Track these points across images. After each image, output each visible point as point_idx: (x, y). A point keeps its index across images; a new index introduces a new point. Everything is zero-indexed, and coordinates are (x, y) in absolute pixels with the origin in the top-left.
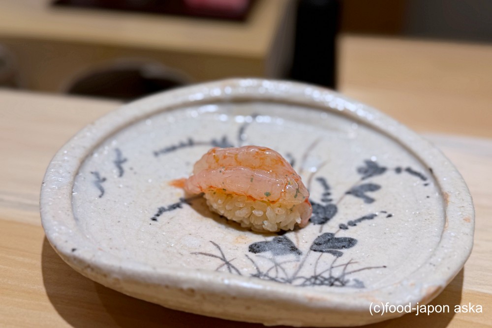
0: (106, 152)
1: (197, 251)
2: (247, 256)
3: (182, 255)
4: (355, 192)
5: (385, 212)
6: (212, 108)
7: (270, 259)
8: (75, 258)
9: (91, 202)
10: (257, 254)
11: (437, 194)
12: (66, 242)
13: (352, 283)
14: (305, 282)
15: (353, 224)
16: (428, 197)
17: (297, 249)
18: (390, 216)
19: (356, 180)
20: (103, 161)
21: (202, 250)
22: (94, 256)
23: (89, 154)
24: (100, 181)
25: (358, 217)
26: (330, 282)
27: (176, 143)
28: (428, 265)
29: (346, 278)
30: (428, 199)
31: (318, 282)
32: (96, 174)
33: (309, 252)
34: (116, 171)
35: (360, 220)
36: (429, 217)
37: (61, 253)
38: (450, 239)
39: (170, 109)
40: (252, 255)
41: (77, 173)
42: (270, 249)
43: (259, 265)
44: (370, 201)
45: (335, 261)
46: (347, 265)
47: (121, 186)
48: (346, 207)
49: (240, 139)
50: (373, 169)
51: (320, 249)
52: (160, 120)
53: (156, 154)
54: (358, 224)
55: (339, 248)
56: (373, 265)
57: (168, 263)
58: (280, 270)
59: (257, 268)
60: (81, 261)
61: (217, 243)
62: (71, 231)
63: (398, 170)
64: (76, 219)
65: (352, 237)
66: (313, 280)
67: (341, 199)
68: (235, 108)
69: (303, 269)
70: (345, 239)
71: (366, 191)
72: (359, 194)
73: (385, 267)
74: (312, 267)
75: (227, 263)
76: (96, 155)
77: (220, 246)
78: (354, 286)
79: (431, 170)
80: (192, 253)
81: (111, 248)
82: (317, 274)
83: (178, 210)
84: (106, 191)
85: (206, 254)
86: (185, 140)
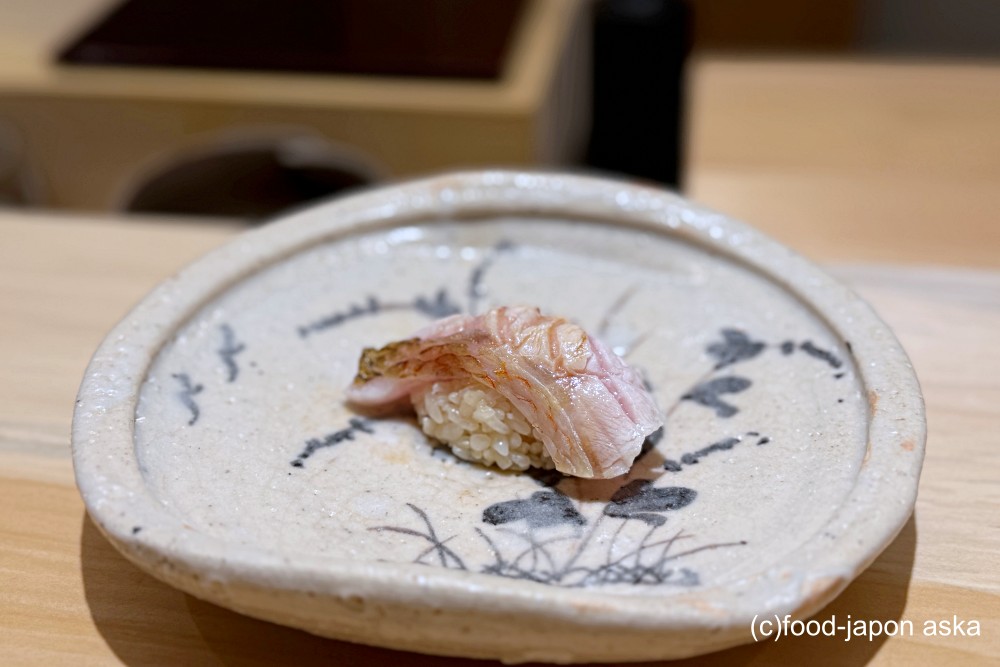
0: (201, 334)
1: (381, 524)
2: (478, 530)
3: (350, 532)
4: (698, 395)
5: (756, 434)
6: (412, 234)
7: (523, 536)
8: (140, 546)
9: (172, 435)
10: (499, 526)
11: (858, 396)
12: (123, 514)
13: (677, 576)
14: (587, 577)
15: (691, 460)
16: (840, 401)
17: (577, 514)
18: (764, 441)
19: (702, 369)
20: (197, 352)
21: (392, 522)
22: (174, 540)
23: (169, 339)
24: (190, 391)
25: (703, 445)
26: (635, 576)
27: (343, 308)
28: (821, 537)
29: (668, 566)
30: (840, 405)
31: (612, 576)
32: (184, 378)
33: (601, 519)
34: (222, 370)
35: (706, 452)
36: (838, 441)
37: (114, 538)
38: (871, 486)
39: (331, 239)
40: (488, 529)
41: (145, 379)
42: (525, 516)
43: (500, 547)
44: (729, 411)
45: (650, 534)
46: (671, 542)
47: (233, 400)
48: (681, 427)
49: (474, 294)
50: (738, 346)
51: (622, 512)
52: (312, 259)
53: (303, 332)
54: (701, 459)
55: (660, 508)
56: (722, 541)
57: (322, 550)
58: (541, 556)
59: (497, 554)
60: (149, 552)
61: (421, 507)
62: (131, 494)
63: (787, 348)
64: (143, 470)
65: (688, 487)
66: (602, 573)
68: (462, 231)
69: (586, 553)
70: (673, 491)
71: (722, 392)
72: (708, 398)
73: (744, 543)
74: (604, 548)
75: (440, 546)
76: (182, 340)
77: (426, 512)
78: (681, 583)
79: (848, 346)
80: (370, 529)
81: (211, 525)
82: (613, 560)
83: (345, 443)
84: (203, 411)
85: (397, 530)
86: (362, 302)
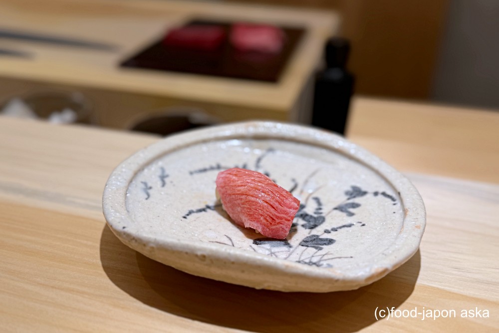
0: (153, 169)
1: (214, 240)
2: (251, 246)
4: (340, 208)
5: (361, 223)
6: (236, 142)
7: (268, 249)
8: (125, 233)
9: (139, 202)
10: (259, 246)
11: (401, 211)
12: (119, 222)
13: (325, 266)
15: (335, 230)
16: (394, 213)
17: (289, 244)
18: (363, 225)
19: (343, 200)
20: (151, 175)
21: (217, 240)
22: (138, 231)
23: (141, 169)
24: (147, 188)
25: (340, 225)
26: (310, 264)
27: (207, 166)
28: (381, 255)
29: (321, 263)
32: (145, 184)
33: (298, 246)
34: (160, 183)
35: (341, 227)
36: (392, 226)
37: (115, 230)
38: (402, 239)
39: (205, 141)
40: (254, 246)
41: (131, 181)
44: (351, 214)
45: (316, 252)
46: (324, 255)
47: (162, 193)
48: (332, 219)
49: (258, 166)
50: (357, 192)
51: (306, 245)
52: (196, 149)
53: (191, 173)
54: (339, 230)
55: (321, 245)
56: (343, 256)
60: (129, 236)
61: (230, 237)
62: (123, 217)
63: (376, 194)
64: (128, 211)
65: (332, 238)
67: (329, 213)
68: (255, 143)
69: (291, 256)
70: (327, 239)
71: (349, 208)
72: (343, 209)
73: (351, 257)
74: (298, 256)
76: (146, 171)
77: (232, 238)
78: (326, 268)
79: (399, 194)
80: (210, 242)
82: (301, 260)
83: (203, 212)
84: (151, 195)
85: (220, 243)
86: (214, 165)
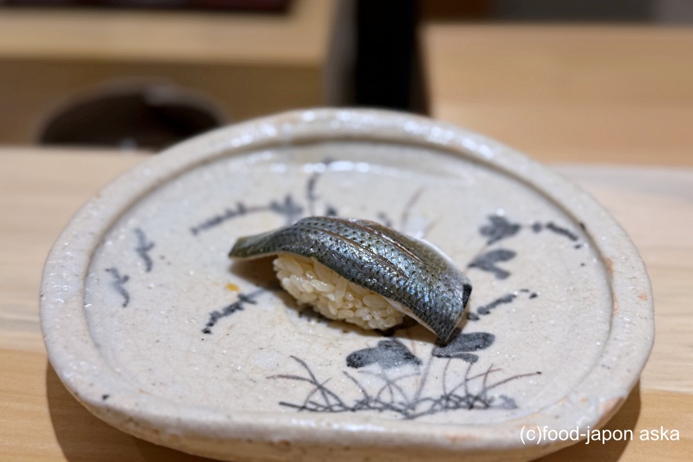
0: (122, 237)
1: (275, 373)
2: (345, 373)
3: (254, 381)
4: (480, 263)
5: (527, 291)
6: (267, 155)
7: (379, 375)
8: (109, 409)
9: (112, 316)
10: (360, 369)
11: (595, 260)
12: (92, 385)
13: (498, 402)
14: (434, 405)
15: (485, 311)
17: (413, 357)
18: (534, 296)
19: (479, 246)
20: (121, 251)
21: (282, 371)
22: (137, 404)
23: (100, 243)
24: (120, 281)
25: (491, 300)
26: (468, 403)
28: (599, 368)
29: (490, 394)
30: (584, 269)
31: (451, 404)
32: (113, 271)
33: (431, 359)
34: (141, 264)
35: (494, 305)
36: (588, 294)
37: (87, 403)
38: (624, 327)
39: (206, 162)
40: (352, 371)
42: (377, 360)
43: (364, 385)
44: (503, 275)
45: (469, 369)
46: (486, 374)
47: (152, 285)
49: (311, 197)
50: (500, 228)
51: (445, 353)
52: (194, 179)
53: (195, 231)
54: (491, 310)
55: (471, 349)
56: (522, 373)
57: (238, 398)
58: (395, 391)
59: (363, 391)
61: (301, 357)
62: (95, 367)
63: (537, 228)
64: (97, 346)
65: (487, 332)
66: (444, 402)
68: (299, 153)
69: (427, 386)
70: (478, 336)
71: (497, 260)
72: (487, 266)
73: (539, 373)
74: (439, 382)
75: (320, 387)
76: (109, 243)
77: (306, 361)
78: (502, 407)
79: (583, 226)
80: (268, 378)
81: (154, 385)
82: (448, 392)
83: (238, 313)
84: (131, 296)
85: (288, 377)
86: (233, 207)
